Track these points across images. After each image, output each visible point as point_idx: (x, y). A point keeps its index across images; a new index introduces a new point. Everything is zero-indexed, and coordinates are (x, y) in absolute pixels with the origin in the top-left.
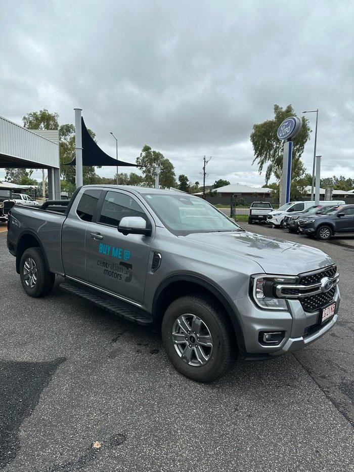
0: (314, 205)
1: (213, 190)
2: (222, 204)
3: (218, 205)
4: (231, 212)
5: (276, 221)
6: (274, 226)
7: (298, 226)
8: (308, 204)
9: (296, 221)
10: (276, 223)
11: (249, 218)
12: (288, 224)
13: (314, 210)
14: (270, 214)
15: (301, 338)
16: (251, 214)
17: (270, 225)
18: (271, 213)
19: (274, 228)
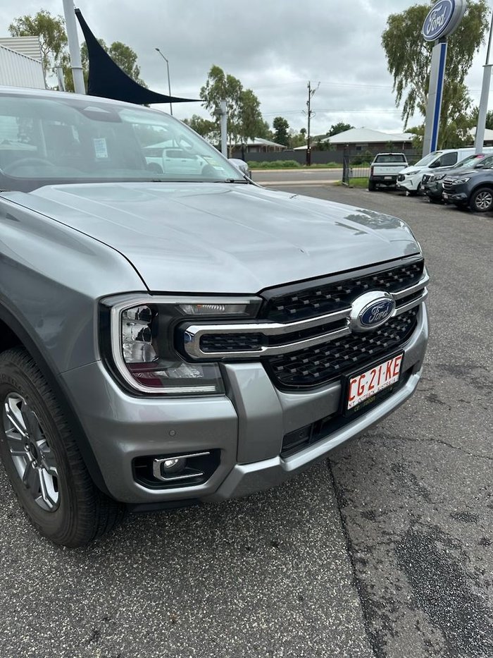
0: (474, 154)
1: (323, 141)
2: (336, 162)
3: (331, 163)
4: (344, 174)
5: (410, 184)
6: (407, 193)
7: (443, 190)
8: (463, 153)
9: (440, 182)
10: (410, 187)
11: (370, 181)
12: (427, 189)
13: (473, 162)
14: (402, 172)
15: (276, 461)
16: (372, 175)
17: (402, 191)
18: (404, 171)
19: (409, 196)
